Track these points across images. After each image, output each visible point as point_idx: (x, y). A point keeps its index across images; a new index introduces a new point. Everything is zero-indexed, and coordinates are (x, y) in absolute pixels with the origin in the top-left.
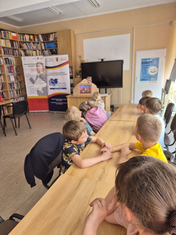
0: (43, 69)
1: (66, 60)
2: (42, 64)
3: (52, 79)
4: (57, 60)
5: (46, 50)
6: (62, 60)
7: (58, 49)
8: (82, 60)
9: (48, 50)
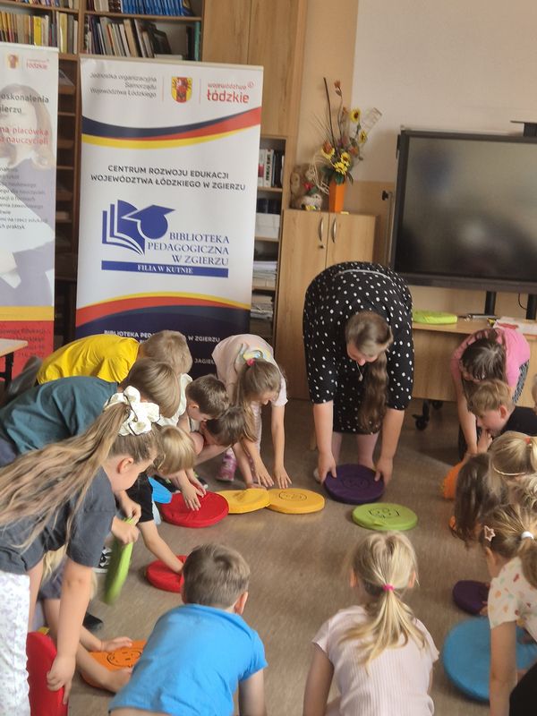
0: (37, 133)
1: (245, 99)
2: (34, 99)
3: (125, 207)
4: (182, 96)
5: (118, 21)
6: (214, 97)
7: (201, 23)
8: (345, 112)
9: (132, 20)
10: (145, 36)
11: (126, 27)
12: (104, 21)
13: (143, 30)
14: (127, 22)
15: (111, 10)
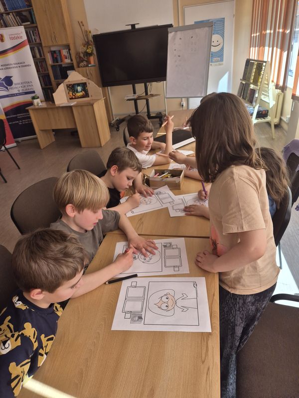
5: (8, 14)
7: (33, 9)
8: (86, 31)
9: (12, 12)
10: (18, 18)
11: (11, 16)
12: (4, 15)
13: (16, 16)
14: (11, 14)
15: (5, 11)
